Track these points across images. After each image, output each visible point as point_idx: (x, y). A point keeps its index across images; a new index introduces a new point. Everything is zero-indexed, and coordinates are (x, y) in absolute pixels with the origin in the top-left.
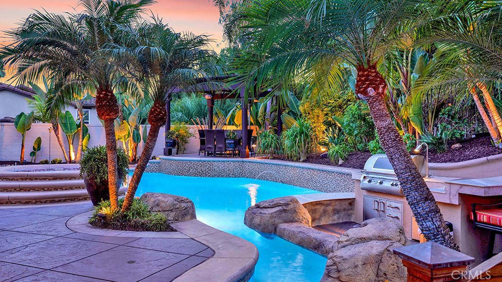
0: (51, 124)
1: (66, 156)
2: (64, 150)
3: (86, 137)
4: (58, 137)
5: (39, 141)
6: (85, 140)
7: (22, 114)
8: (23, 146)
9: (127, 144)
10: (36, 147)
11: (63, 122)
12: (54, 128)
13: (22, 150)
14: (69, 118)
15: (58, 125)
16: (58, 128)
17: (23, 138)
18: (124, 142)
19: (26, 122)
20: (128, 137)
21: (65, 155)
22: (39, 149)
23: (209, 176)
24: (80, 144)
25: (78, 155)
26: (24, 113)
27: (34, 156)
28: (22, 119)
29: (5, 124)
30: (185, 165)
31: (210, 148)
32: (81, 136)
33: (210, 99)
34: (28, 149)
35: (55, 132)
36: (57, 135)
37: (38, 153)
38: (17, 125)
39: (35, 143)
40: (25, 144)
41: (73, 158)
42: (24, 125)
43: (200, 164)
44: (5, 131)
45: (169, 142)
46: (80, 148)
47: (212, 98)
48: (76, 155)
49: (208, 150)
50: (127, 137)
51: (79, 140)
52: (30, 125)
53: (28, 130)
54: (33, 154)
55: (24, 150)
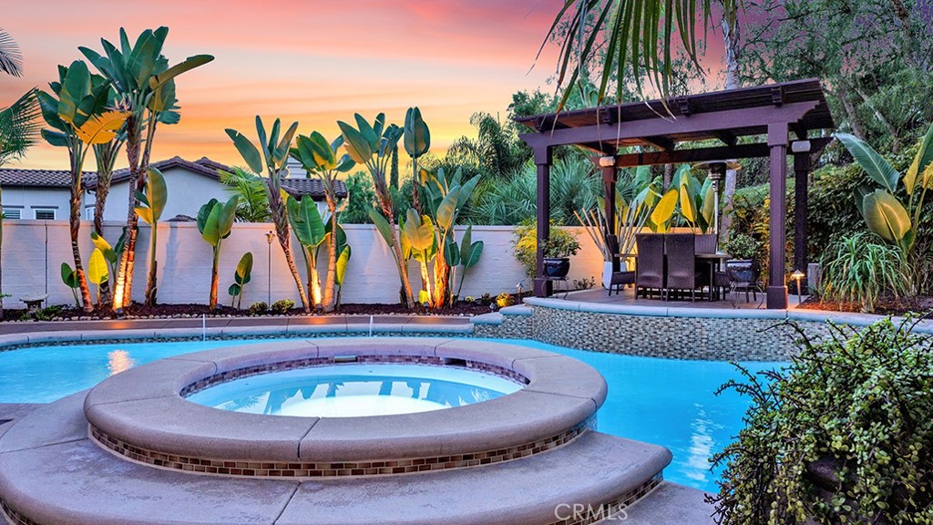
0: (273, 225)
1: (304, 296)
2: (299, 282)
3: (343, 253)
4: (287, 253)
5: (248, 261)
6: (342, 259)
7: (213, 202)
8: (215, 273)
9: (430, 267)
10: (242, 275)
11: (299, 219)
12: (279, 232)
13: (213, 281)
14: (309, 210)
15: (287, 226)
16: (286, 232)
17: (216, 254)
18: (423, 264)
19: (222, 220)
20: (433, 253)
21: (302, 292)
22: (247, 279)
23: (691, 356)
24: (331, 267)
25: (328, 293)
26: (216, 201)
27: (236, 294)
28: (213, 214)
29: (179, 224)
30: (617, 324)
31: (648, 279)
32: (332, 251)
33: (610, 166)
34: (226, 278)
35: (281, 239)
36: (284, 249)
37: (244, 287)
38: (203, 226)
39: (239, 266)
40: (219, 268)
41: (318, 299)
42: (218, 227)
43: (666, 324)
44: (178, 239)
45: (550, 265)
46: (331, 275)
47: (615, 165)
48: (323, 292)
49: (646, 283)
50: (429, 252)
51: (329, 260)
52: (229, 226)
53: (224, 237)
54: (235, 289)
55: (218, 281)
